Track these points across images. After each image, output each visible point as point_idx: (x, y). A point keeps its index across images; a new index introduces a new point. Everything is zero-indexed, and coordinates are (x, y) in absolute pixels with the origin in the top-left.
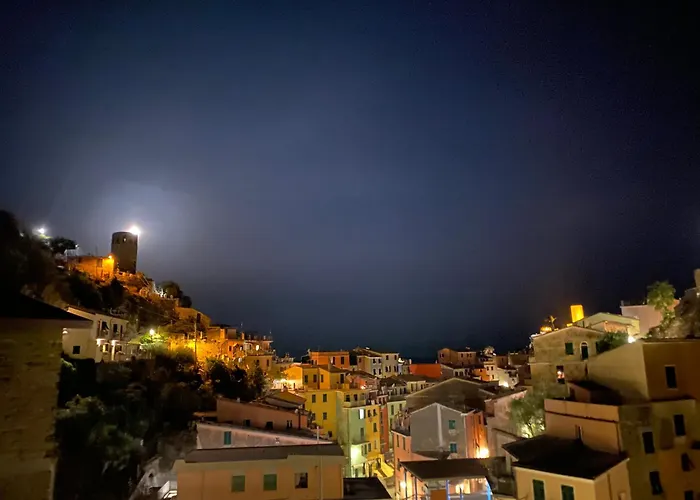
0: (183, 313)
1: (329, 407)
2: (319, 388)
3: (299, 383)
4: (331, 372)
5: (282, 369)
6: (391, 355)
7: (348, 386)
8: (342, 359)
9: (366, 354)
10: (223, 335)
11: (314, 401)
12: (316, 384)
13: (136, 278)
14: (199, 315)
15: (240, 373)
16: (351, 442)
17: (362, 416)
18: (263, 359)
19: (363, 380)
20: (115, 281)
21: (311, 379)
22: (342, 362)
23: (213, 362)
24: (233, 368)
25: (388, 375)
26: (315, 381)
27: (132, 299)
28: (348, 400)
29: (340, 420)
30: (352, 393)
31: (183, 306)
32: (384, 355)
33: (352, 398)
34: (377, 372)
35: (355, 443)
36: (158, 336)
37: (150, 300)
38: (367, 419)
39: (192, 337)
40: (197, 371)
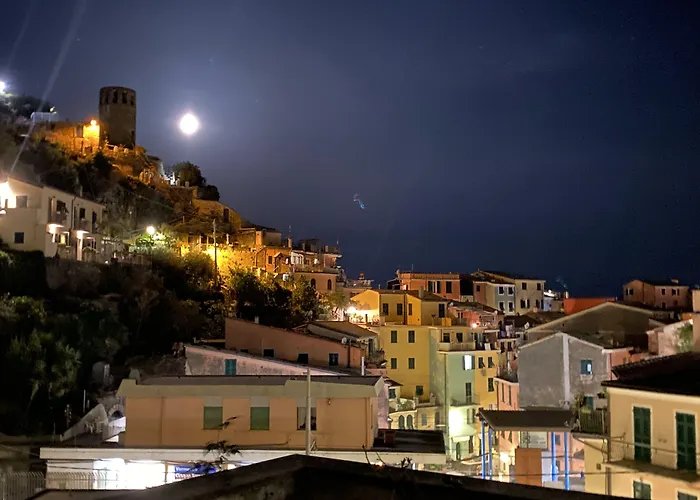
0: (204, 206)
1: (417, 350)
2: (405, 323)
3: (374, 314)
4: (425, 299)
5: (352, 295)
6: (532, 283)
7: (449, 321)
8: (449, 285)
9: (488, 279)
10: (259, 240)
11: (394, 339)
12: (402, 317)
13: (134, 156)
14: (226, 211)
15: (282, 295)
16: (449, 402)
17: (468, 365)
18: (322, 279)
19: (476, 315)
20: (99, 157)
21: (393, 309)
22: (449, 290)
23: (240, 275)
24: (272, 287)
25: (522, 312)
26: (399, 312)
27: (125, 183)
28: (446, 339)
29: (433, 368)
30: (454, 331)
31: (203, 198)
32: (519, 282)
33: (454, 337)
34: (506, 307)
35: (455, 404)
36: (161, 236)
37: (153, 187)
38: (478, 370)
39: (211, 242)
40: (219, 288)
